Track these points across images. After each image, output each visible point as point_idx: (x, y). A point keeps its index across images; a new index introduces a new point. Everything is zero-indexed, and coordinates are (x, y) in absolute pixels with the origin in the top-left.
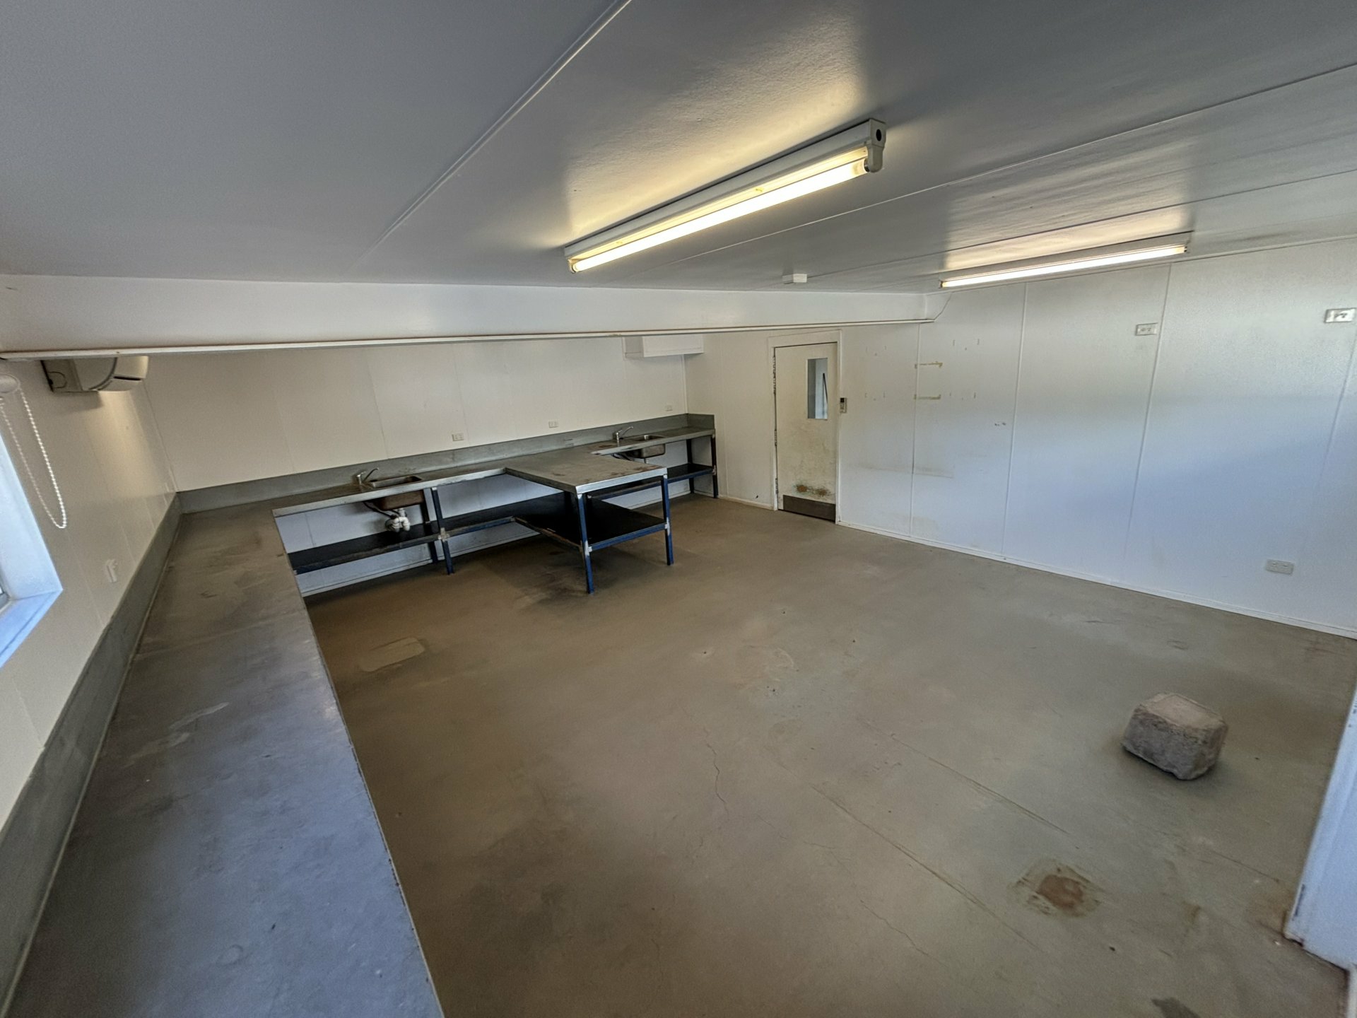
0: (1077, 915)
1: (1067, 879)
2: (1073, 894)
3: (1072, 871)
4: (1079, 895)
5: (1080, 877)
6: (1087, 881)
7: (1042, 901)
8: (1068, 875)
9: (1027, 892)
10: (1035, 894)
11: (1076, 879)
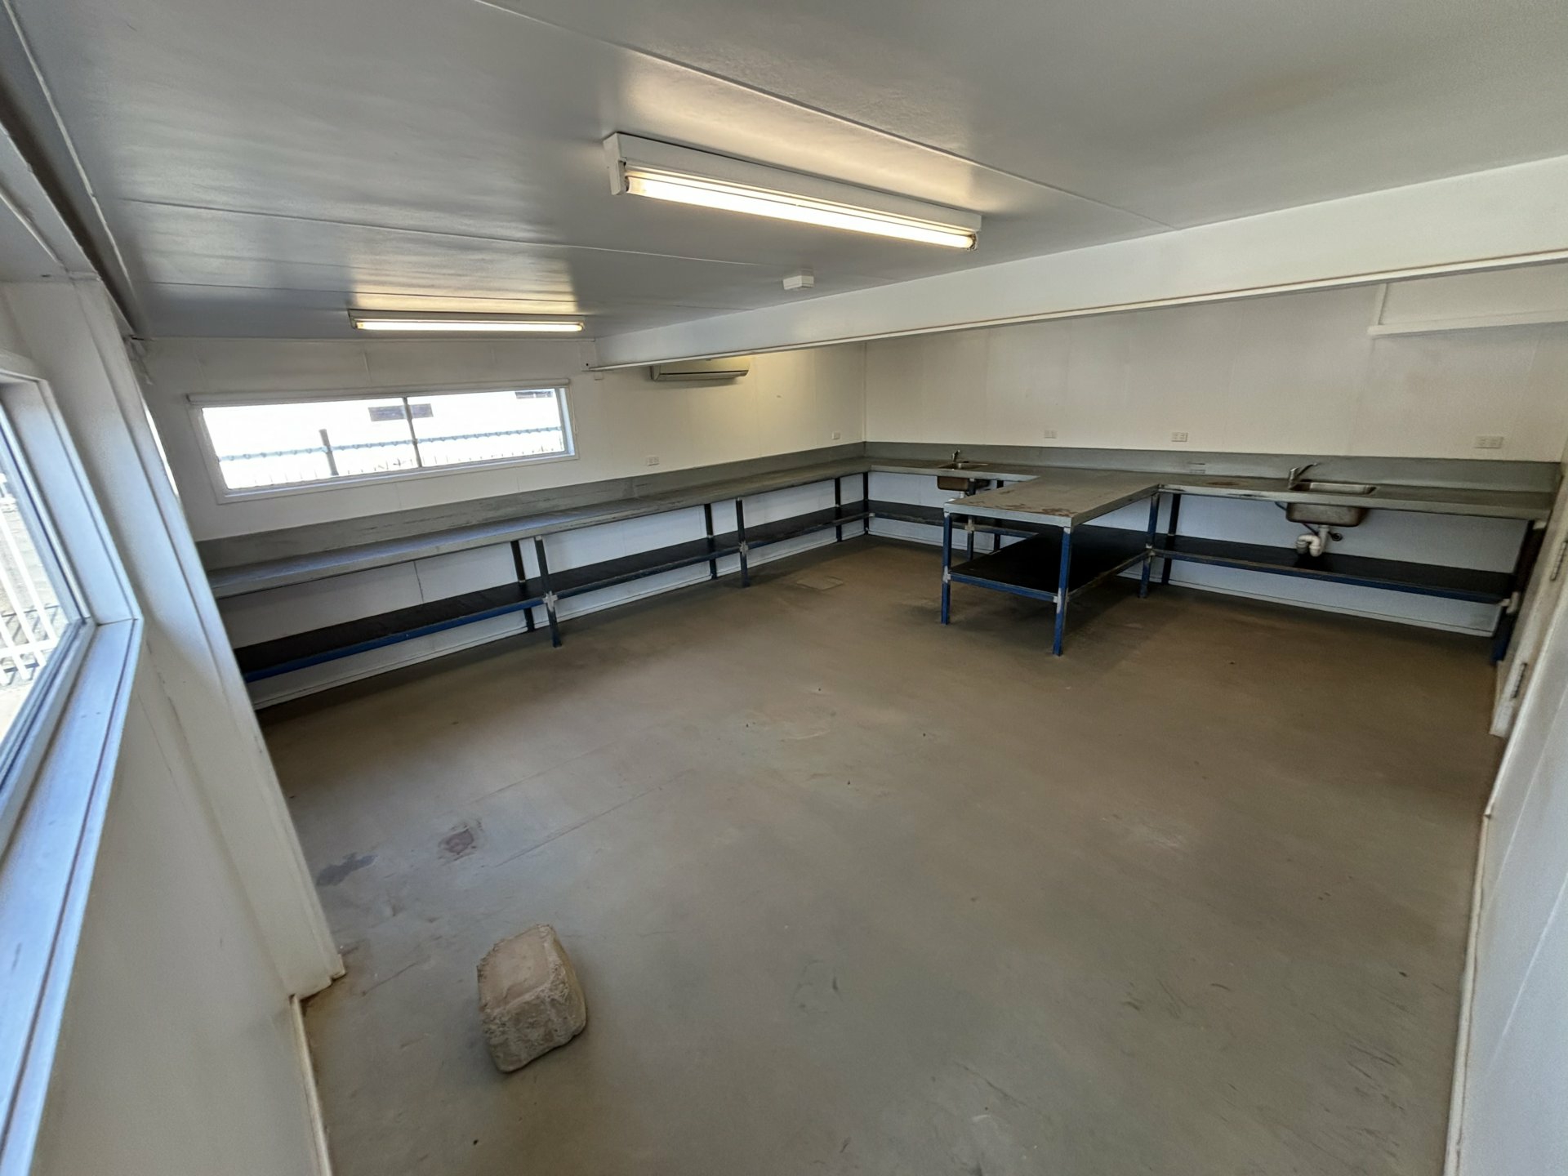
0: (440, 843)
1: (465, 848)
2: (453, 847)
3: (469, 854)
4: (451, 850)
5: (462, 856)
6: (456, 860)
7: (461, 830)
8: (467, 851)
9: (473, 824)
10: (468, 827)
11: (461, 854)
